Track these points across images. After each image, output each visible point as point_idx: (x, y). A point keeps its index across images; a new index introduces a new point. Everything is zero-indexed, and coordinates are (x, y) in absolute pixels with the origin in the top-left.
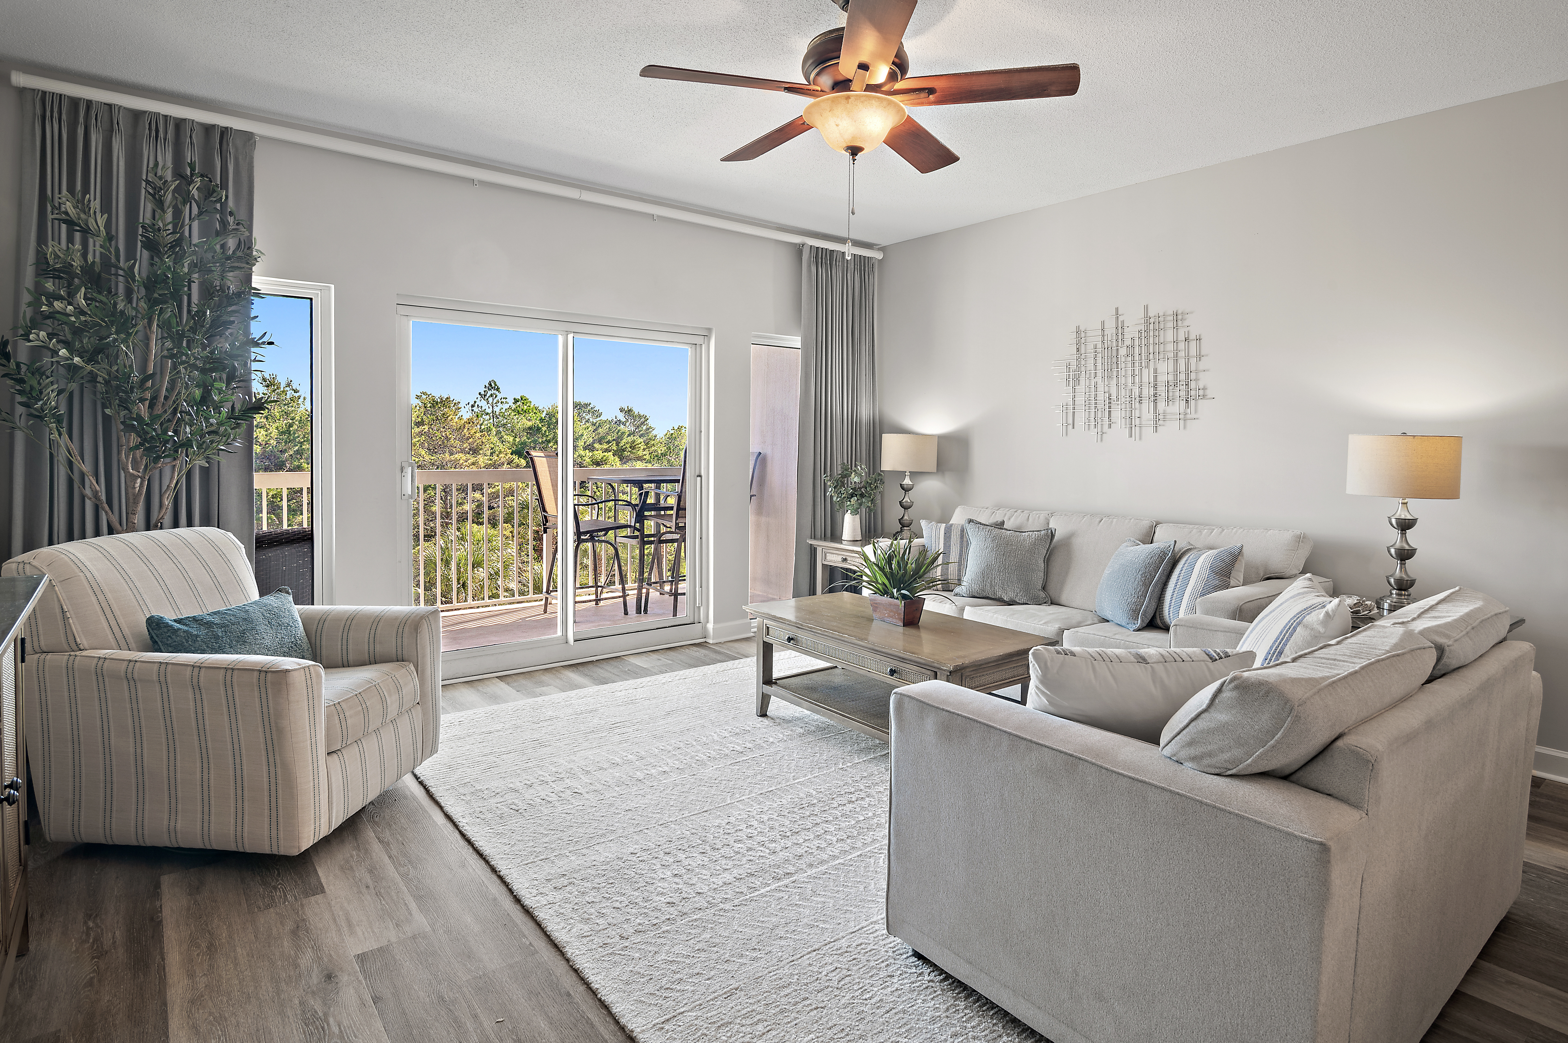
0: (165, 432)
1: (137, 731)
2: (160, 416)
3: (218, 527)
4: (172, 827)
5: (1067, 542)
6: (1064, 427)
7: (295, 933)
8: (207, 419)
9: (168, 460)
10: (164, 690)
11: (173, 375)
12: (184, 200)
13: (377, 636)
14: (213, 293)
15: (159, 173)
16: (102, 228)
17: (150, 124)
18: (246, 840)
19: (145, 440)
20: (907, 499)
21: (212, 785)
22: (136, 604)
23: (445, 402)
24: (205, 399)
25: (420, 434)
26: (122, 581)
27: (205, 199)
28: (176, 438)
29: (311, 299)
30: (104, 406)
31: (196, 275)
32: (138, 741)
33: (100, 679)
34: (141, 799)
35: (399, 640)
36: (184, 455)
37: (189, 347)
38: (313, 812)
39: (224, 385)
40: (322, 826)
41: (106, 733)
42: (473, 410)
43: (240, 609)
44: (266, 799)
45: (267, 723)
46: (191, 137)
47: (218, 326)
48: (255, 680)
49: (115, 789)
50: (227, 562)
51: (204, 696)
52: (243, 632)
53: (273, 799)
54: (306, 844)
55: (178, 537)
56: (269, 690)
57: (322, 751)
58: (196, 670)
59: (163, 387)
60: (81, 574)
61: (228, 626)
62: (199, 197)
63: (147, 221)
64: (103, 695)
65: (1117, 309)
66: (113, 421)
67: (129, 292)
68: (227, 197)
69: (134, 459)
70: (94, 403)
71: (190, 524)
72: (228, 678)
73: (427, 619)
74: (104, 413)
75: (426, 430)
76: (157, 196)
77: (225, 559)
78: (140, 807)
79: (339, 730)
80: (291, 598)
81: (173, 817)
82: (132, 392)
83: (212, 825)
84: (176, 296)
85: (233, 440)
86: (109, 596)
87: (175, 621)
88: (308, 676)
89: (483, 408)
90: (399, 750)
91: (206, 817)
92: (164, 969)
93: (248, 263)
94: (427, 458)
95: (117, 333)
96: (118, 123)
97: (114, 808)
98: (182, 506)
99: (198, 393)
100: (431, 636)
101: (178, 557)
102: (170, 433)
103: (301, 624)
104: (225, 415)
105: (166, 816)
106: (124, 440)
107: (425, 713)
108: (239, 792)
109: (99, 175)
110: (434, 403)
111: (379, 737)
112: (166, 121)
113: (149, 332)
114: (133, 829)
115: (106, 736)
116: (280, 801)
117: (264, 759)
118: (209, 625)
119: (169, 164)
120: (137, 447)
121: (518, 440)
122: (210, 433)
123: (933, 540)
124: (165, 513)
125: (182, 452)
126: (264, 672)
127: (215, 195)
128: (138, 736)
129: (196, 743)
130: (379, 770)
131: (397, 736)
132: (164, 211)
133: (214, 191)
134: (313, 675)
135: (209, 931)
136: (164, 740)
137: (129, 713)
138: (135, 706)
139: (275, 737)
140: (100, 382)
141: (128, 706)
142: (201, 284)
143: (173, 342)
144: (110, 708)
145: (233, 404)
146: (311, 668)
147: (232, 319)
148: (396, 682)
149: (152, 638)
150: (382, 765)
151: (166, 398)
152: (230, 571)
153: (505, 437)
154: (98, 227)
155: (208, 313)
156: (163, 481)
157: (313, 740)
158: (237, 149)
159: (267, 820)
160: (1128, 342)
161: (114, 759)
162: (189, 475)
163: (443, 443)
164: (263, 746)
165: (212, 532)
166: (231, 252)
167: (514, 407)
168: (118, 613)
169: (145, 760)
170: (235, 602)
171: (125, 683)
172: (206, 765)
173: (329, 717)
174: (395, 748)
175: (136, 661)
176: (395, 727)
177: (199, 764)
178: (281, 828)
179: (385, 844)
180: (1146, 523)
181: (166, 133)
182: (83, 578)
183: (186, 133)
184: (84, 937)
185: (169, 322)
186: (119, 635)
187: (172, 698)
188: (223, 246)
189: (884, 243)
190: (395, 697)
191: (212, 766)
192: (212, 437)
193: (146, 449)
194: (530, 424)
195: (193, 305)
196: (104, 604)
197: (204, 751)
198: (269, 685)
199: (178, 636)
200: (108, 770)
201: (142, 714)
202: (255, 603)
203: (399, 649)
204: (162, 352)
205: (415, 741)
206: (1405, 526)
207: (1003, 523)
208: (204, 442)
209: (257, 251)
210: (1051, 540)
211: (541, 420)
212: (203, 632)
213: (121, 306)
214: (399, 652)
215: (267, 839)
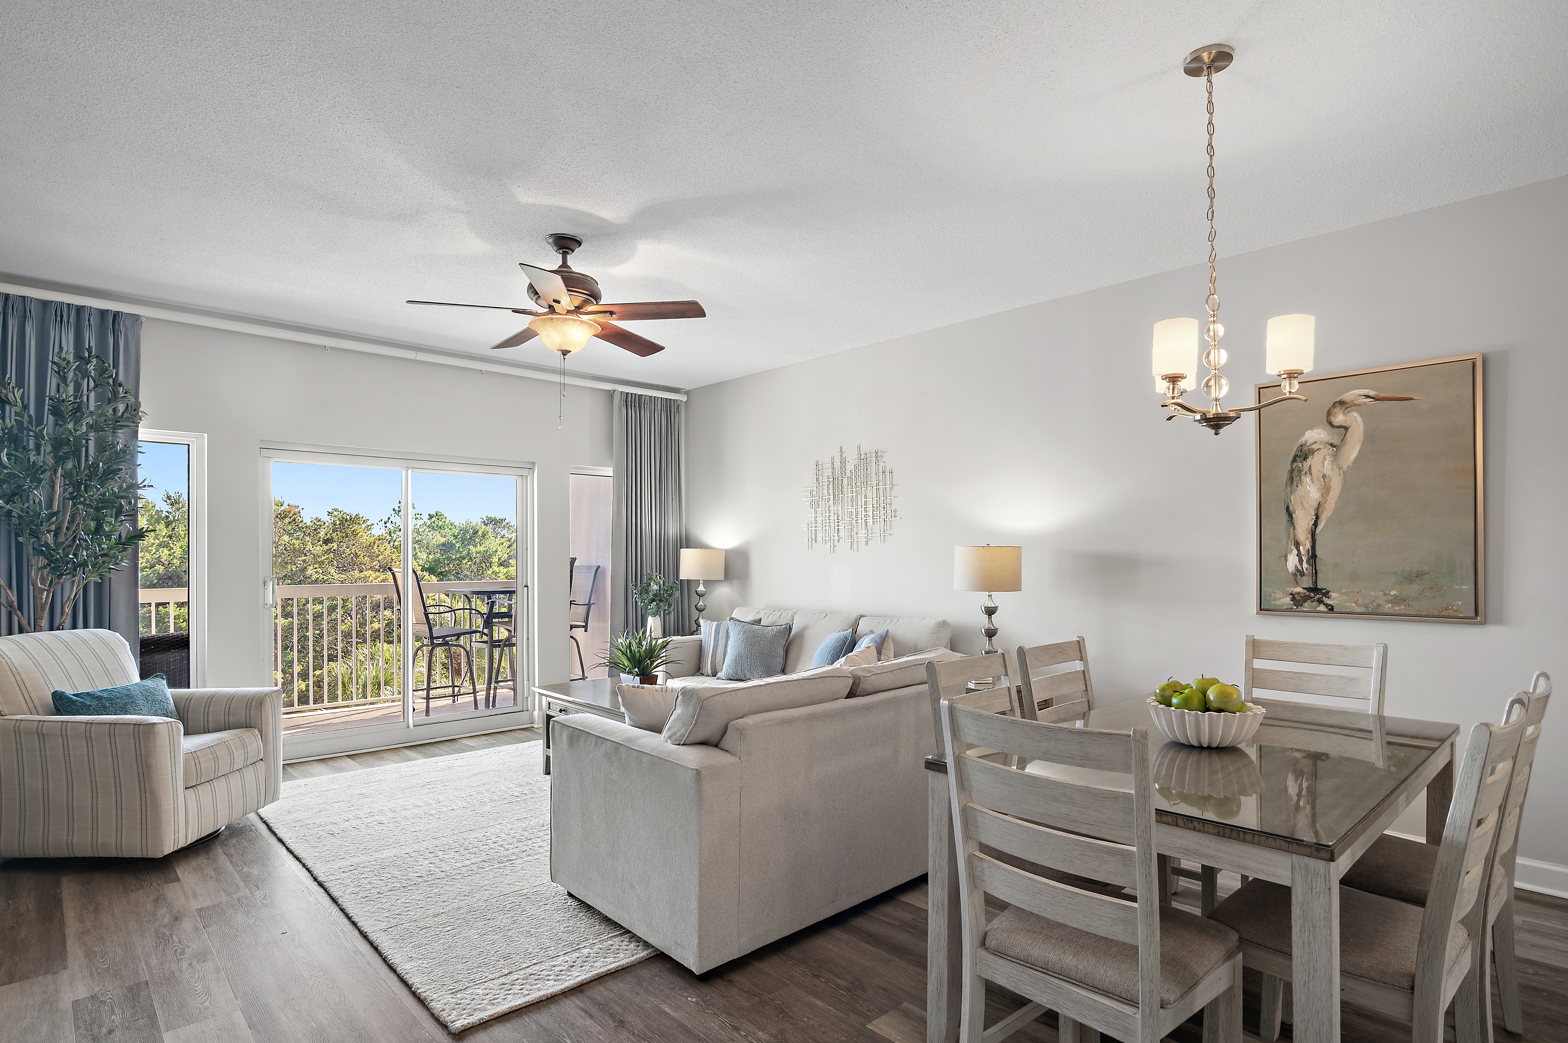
0: (67, 556)
1: (45, 772)
2: (63, 543)
3: (109, 629)
4: (70, 841)
5: (801, 635)
6: (810, 542)
7: (156, 901)
8: (99, 545)
9: (68, 577)
10: (65, 741)
11: (74, 511)
12: (83, 376)
13: (231, 708)
14: (105, 447)
15: (63, 356)
16: (18, 400)
17: (56, 311)
18: (124, 847)
19: (51, 561)
20: (701, 603)
21: (99, 808)
22: (44, 683)
23: (355, 520)
24: (99, 529)
25: (329, 551)
26: (34, 666)
27: (100, 376)
28: (75, 560)
29: (189, 445)
30: (17, 535)
31: (92, 434)
32: (45, 779)
33: (18, 735)
34: (46, 822)
35: (248, 711)
36: (81, 572)
37: (86, 490)
38: (173, 826)
39: (113, 520)
40: (180, 838)
41: (21, 774)
42: (386, 527)
43: (123, 688)
44: (139, 817)
45: (139, 761)
46: (89, 320)
47: (110, 473)
48: (131, 731)
49: (27, 816)
50: (115, 655)
51: (94, 744)
52: (126, 704)
53: (144, 817)
54: (168, 849)
55: (77, 636)
56: (141, 738)
57: (181, 785)
58: (89, 725)
59: (65, 520)
60: (3, 660)
61: (113, 699)
62: (95, 374)
63: (53, 394)
64: (19, 747)
65: (841, 448)
66: (24, 547)
67: (38, 447)
68: (117, 374)
69: (42, 576)
70: (9, 533)
71: (86, 626)
72: (112, 730)
73: (270, 696)
74: (17, 540)
75: (334, 548)
76: (61, 373)
77: (113, 653)
78: (46, 827)
79: (194, 770)
80: (165, 682)
81: (70, 834)
82: (42, 525)
83: (99, 838)
84: (76, 454)
85: (120, 561)
86: (24, 677)
87: (73, 695)
88: (170, 729)
89: (397, 525)
90: (244, 793)
91: (95, 832)
92: (63, 920)
93: (134, 422)
94: (336, 576)
95: (31, 482)
96: (30, 312)
97: (27, 830)
98: (79, 614)
99: (93, 524)
100: (273, 709)
101: (76, 650)
102: (71, 556)
103: (172, 701)
104: (114, 541)
105: (65, 833)
106: (34, 562)
107: (267, 768)
108: (119, 813)
109: (14, 353)
110: (343, 521)
111: (228, 781)
112: (69, 307)
113: (54, 478)
114: (40, 844)
115: (21, 777)
116: (149, 818)
117: (137, 787)
118: (99, 698)
119: (71, 349)
120: (44, 567)
121: (431, 557)
122: (102, 556)
123: (707, 635)
124: (66, 618)
125: (80, 570)
126: (137, 725)
127: (107, 373)
128: (45, 775)
129: (88, 779)
130: (228, 805)
131: (243, 782)
132: (67, 385)
133: (107, 370)
134: (174, 728)
135: (95, 902)
136: (64, 777)
137: (39, 759)
138: (43, 753)
139: (145, 771)
140: (14, 517)
141: (38, 754)
142: (97, 439)
143: (74, 487)
144: (25, 756)
145: (120, 533)
146: (173, 723)
147: (120, 467)
148: (243, 741)
149: (56, 707)
150: (230, 801)
151: (68, 528)
152: (116, 662)
153: (419, 554)
154: (16, 398)
155: (101, 465)
156: (64, 594)
157: (174, 775)
158: (126, 328)
159: (139, 831)
160: (848, 474)
161: (27, 793)
162: (85, 588)
163: (353, 560)
164: (136, 779)
165: (103, 632)
166: (120, 414)
167: (429, 522)
168: (30, 689)
169: (50, 793)
170: (119, 684)
171: (36, 737)
172: (95, 794)
173: (186, 762)
174: (241, 791)
175: (44, 721)
176: (242, 775)
177: (90, 794)
178: (149, 837)
179: (230, 856)
180: (854, 616)
181: (69, 318)
182: (4, 663)
183: (85, 317)
184: (6, 908)
185: (71, 472)
186: (31, 705)
187: (70, 747)
188: (115, 410)
189: (688, 387)
190: (241, 752)
191: (99, 794)
192: (104, 559)
193: (52, 568)
194: (443, 540)
195: (90, 457)
196: (20, 683)
197: (94, 784)
198: (141, 734)
199: (75, 705)
200: (22, 802)
201: (48, 759)
202: (136, 684)
203: (248, 719)
204: (64, 493)
205: (258, 788)
206: (990, 612)
207: (760, 620)
208: (97, 563)
209: (142, 412)
210: (790, 633)
211: (456, 537)
212: (94, 703)
213: (32, 459)
214: (248, 721)
215: (139, 846)
